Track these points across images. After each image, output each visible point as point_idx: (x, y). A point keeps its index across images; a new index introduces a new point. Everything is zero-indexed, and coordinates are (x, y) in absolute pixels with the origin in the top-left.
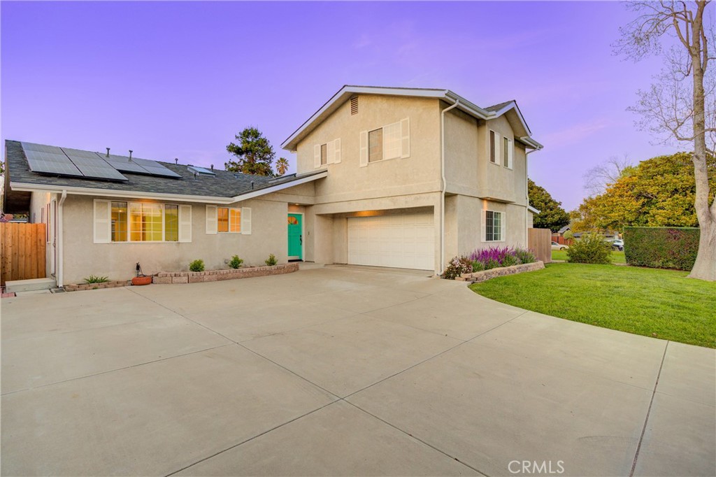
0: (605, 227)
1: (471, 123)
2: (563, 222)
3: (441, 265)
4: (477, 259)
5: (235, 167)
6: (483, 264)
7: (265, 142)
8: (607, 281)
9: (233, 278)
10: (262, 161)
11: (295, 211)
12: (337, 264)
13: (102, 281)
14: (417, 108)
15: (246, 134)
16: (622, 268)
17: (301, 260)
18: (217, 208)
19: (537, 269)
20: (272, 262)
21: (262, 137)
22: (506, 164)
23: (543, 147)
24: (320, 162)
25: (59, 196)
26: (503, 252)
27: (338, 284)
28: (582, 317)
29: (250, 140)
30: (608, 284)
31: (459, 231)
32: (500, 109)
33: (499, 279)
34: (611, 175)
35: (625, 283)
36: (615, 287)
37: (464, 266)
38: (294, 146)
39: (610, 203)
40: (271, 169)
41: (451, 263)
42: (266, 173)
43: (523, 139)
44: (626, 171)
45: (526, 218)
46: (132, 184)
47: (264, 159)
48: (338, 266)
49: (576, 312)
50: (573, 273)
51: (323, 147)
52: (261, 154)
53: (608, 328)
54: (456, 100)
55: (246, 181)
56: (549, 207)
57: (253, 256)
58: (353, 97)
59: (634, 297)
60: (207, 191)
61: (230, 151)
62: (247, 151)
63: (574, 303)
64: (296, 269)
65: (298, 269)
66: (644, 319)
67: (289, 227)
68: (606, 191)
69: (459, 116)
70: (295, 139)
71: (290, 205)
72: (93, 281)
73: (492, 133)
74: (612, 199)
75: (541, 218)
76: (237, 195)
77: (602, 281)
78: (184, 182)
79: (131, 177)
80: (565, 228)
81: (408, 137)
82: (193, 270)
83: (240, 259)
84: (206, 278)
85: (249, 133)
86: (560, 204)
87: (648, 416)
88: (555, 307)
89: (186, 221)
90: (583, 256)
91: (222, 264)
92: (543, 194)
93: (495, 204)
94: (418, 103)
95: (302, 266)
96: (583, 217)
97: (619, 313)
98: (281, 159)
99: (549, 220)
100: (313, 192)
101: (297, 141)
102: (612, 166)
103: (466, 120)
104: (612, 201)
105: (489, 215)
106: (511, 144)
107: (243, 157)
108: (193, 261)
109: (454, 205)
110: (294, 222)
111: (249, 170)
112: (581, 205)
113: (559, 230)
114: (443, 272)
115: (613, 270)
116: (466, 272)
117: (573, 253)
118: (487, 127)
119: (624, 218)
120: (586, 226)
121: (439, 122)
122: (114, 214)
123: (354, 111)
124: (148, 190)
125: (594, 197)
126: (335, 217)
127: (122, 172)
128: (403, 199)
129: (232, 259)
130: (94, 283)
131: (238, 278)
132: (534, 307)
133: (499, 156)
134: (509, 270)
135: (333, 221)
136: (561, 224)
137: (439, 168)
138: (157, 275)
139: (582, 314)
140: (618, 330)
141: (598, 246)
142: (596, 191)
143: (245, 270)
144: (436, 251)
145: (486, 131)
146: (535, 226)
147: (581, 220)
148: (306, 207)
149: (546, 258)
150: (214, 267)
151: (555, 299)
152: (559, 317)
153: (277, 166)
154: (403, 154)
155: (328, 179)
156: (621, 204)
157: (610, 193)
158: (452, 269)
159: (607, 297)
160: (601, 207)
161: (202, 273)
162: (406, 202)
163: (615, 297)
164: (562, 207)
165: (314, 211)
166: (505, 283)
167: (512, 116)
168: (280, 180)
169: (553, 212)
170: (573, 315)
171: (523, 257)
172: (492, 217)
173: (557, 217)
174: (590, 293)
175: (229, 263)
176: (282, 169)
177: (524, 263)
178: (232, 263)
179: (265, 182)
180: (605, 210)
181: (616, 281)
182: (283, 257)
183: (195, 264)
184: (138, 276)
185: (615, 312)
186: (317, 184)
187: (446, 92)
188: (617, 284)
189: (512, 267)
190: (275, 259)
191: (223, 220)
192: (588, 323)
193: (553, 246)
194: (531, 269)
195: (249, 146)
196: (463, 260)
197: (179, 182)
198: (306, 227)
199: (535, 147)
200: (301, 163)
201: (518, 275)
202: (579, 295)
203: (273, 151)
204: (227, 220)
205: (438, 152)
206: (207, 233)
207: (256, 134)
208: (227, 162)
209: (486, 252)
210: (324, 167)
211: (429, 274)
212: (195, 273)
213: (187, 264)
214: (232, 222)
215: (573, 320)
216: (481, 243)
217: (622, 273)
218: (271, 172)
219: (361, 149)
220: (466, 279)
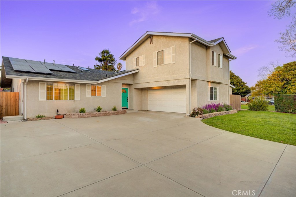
0: (267, 94)
1: (203, 47)
2: (248, 92)
3: (189, 111)
4: (206, 108)
5: (98, 67)
6: (208, 111)
7: (112, 56)
8: (265, 118)
9: (98, 116)
10: (111, 64)
11: (125, 87)
12: (144, 110)
13: (43, 117)
14: (179, 42)
15: (104, 52)
16: (273, 113)
17: (127, 109)
18: (91, 85)
19: (233, 113)
20: (115, 109)
21: (111, 54)
22: (219, 66)
23: (236, 58)
24: (136, 66)
25: (25, 80)
26: (218, 105)
27: (144, 119)
28: (250, 134)
29: (105, 55)
30: (265, 120)
31: (197, 96)
32: (216, 41)
33: (215, 117)
34: (271, 70)
35: (273, 120)
36: (268, 121)
37: (199, 111)
38: (124, 58)
39: (269, 83)
40: (115, 68)
41: (194, 110)
42: (112, 69)
43: (227, 54)
44: (277, 68)
45: (229, 90)
46: (55, 75)
47: (112, 63)
48: (144, 111)
49: (248, 132)
50: (249, 115)
51: (137, 59)
52: (110, 61)
53: (261, 139)
54: (196, 38)
55: (104, 74)
56: (241, 85)
57: (106, 107)
58: (150, 37)
59: (276, 126)
60: (87, 78)
61: (96, 60)
62: (104, 60)
63: (247, 128)
64: (125, 112)
65: (126, 113)
66: (278, 135)
67: (122, 94)
68: (267, 78)
69: (198, 45)
70: (125, 55)
71: (123, 84)
72: (39, 117)
73: (213, 52)
74: (270, 81)
75: (238, 90)
76: (100, 80)
77: (262, 118)
78: (77, 74)
79: (55, 72)
80: (249, 95)
81: (175, 54)
82: (81, 113)
83: (101, 108)
84: (86, 116)
85: (105, 52)
86: (246, 83)
87: (271, 174)
88: (239, 130)
89: (78, 91)
90: (255, 107)
91: (93, 110)
92: (238, 79)
93: (214, 84)
94: (179, 39)
95: (128, 111)
96: (257, 90)
97: (267, 132)
98: (119, 63)
99: (241, 91)
100: (133, 78)
101: (126, 56)
102: (271, 66)
103: (201, 46)
104: (270, 82)
105: (212, 89)
106: (221, 57)
107: (102, 62)
108: (81, 109)
109: (196, 85)
110: (124, 91)
111: (105, 69)
112: (256, 84)
113: (246, 95)
114: (190, 114)
115: (269, 114)
116: (200, 114)
117: (251, 106)
118: (210, 49)
119: (276, 90)
120: (258, 94)
121: (188, 48)
122: (48, 88)
123: (151, 42)
124: (62, 78)
125: (262, 80)
126: (143, 90)
127: (51, 70)
128: (172, 81)
129: (97, 108)
130: (39, 118)
131: (100, 116)
132: (229, 129)
133: (216, 62)
134: (220, 113)
135: (142, 91)
136: (247, 93)
137: (188, 68)
138: (65, 115)
139: (250, 133)
140: (266, 139)
141: (262, 103)
142: (264, 78)
143: (103, 112)
144: (187, 105)
145: (210, 51)
146: (233, 94)
147: (256, 91)
148: (130, 85)
149: (238, 108)
150: (90, 111)
151: (239, 126)
152: (240, 134)
153: (117, 66)
154: (173, 62)
155: (139, 73)
156: (274, 84)
157: (269, 78)
158: (194, 113)
159: (263, 125)
160: (265, 85)
161: (85, 114)
162: (174, 83)
163: (267, 126)
164: (247, 85)
165: (133, 87)
166: (218, 119)
167: (222, 44)
168: (118, 73)
169: (243, 87)
170: (246, 133)
171: (227, 108)
172: (213, 90)
173: (245, 90)
174: (256, 124)
175: (96, 110)
176: (120, 68)
177: (227, 110)
178: (98, 110)
179: (112, 74)
180: (267, 87)
181: (269, 119)
182: (120, 107)
183: (81, 110)
184: (57, 115)
185: (265, 132)
186: (135, 75)
187: (191, 34)
188: (269, 120)
189: (222, 112)
190: (116, 108)
191: (94, 91)
192: (253, 137)
193: (241, 103)
194: (230, 113)
195: (105, 58)
196: (199, 109)
197: (75, 74)
198: (130, 94)
199: (233, 58)
200: (128, 66)
201: (224, 116)
202: (251, 124)
203: (116, 60)
204: (95, 91)
205: (188, 61)
206: (87, 96)
207: (108, 52)
208: (95, 65)
209: (210, 105)
210: (138, 68)
211: (184, 115)
212: (81, 114)
213: (78, 110)
214: (97, 92)
215: (246, 135)
216: (208, 101)
217: (272, 115)
218: (114, 69)
219: (154, 59)
220: (200, 117)
